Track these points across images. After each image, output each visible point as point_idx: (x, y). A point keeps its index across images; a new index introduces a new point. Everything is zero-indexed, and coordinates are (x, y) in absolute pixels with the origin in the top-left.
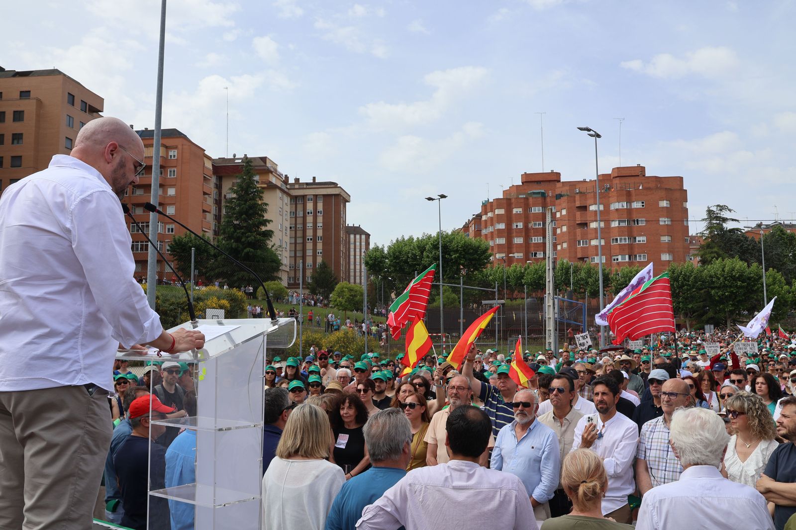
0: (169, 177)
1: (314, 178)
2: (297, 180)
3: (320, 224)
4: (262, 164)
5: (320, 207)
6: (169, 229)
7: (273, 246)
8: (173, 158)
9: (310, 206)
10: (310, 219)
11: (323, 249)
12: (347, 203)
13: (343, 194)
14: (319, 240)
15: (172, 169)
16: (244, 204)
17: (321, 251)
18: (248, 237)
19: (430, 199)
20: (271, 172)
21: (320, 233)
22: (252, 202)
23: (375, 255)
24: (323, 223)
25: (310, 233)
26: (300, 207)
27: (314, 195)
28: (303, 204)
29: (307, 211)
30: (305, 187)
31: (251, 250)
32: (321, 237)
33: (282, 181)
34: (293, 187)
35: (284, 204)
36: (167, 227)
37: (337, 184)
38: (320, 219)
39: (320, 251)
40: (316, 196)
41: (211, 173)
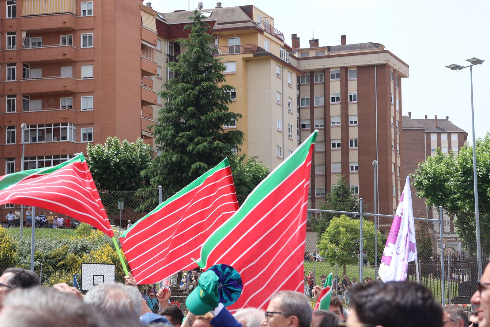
0: (82, 47)
1: (343, 38)
2: (314, 43)
3: (353, 118)
4: (245, 17)
5: (353, 88)
6: (84, 135)
7: (242, 159)
8: (87, 15)
9: (335, 87)
10: (335, 109)
11: (360, 162)
12: (402, 79)
13: (393, 63)
14: (352, 146)
15: (87, 34)
16: (192, 89)
17: (357, 165)
18: (198, 144)
19: (455, 67)
20: (261, 32)
21: (354, 133)
22: (205, 84)
23: (435, 169)
24: (359, 115)
25: (336, 135)
26: (318, 90)
27: (341, 68)
28: (324, 83)
29: (331, 96)
30: (326, 54)
31: (203, 164)
32: (356, 141)
33: (281, 46)
34: (305, 56)
35: (286, 85)
36: (83, 130)
37: (383, 47)
38: (353, 109)
39: (354, 165)
40: (345, 69)
41: (156, 37)
